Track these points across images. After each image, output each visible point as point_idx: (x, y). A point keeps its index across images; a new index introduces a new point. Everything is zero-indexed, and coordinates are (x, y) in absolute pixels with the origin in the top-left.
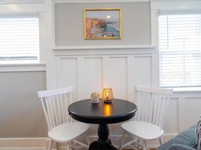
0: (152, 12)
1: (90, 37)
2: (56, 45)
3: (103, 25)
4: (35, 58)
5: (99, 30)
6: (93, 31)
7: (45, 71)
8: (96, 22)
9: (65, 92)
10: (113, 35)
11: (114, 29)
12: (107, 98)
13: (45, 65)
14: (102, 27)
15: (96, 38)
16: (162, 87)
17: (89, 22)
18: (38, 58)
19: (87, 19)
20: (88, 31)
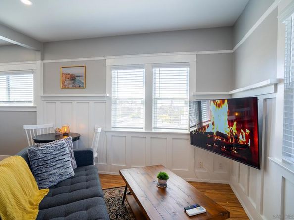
0: (107, 67)
2: (44, 93)
3: (73, 78)
4: (30, 102)
5: (71, 82)
6: (67, 82)
7: (36, 112)
8: (68, 76)
9: (47, 127)
10: (80, 86)
11: (80, 81)
12: (66, 132)
13: (35, 107)
14: (72, 79)
15: (69, 88)
16: (113, 127)
17: (64, 76)
18: (33, 102)
19: (63, 73)
20: (63, 83)
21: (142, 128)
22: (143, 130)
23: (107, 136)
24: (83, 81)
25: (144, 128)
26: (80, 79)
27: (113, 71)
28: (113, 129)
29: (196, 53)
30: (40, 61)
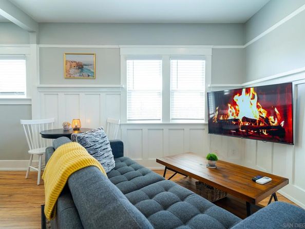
1: (69, 76)
2: (40, 84)
3: (80, 67)
4: (22, 93)
5: (77, 71)
7: (31, 105)
8: (74, 64)
10: (89, 76)
12: (76, 126)
13: (30, 100)
14: (79, 68)
15: (74, 78)
16: (129, 120)
17: (69, 64)
18: (25, 93)
19: (66, 61)
20: (67, 71)
21: (160, 120)
22: (160, 122)
23: (121, 130)
24: (93, 71)
25: (161, 120)
26: (89, 68)
27: (127, 61)
28: (128, 122)
29: (212, 47)
30: (35, 45)
